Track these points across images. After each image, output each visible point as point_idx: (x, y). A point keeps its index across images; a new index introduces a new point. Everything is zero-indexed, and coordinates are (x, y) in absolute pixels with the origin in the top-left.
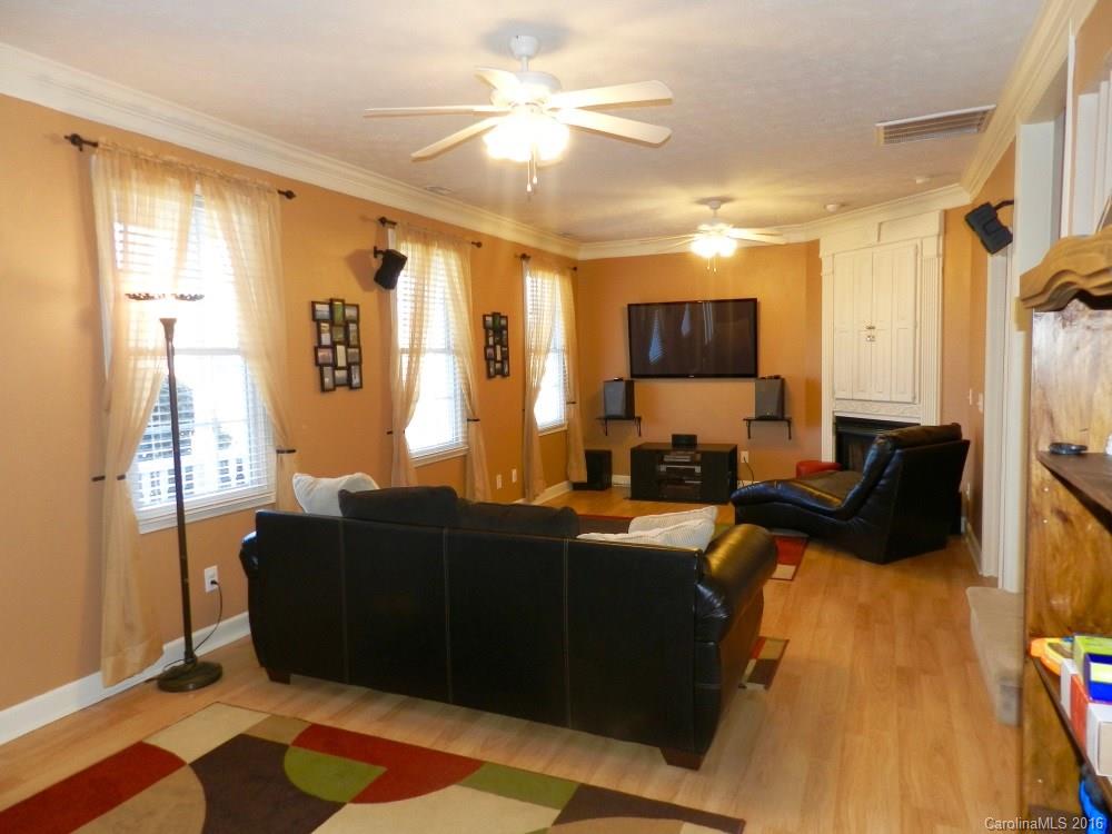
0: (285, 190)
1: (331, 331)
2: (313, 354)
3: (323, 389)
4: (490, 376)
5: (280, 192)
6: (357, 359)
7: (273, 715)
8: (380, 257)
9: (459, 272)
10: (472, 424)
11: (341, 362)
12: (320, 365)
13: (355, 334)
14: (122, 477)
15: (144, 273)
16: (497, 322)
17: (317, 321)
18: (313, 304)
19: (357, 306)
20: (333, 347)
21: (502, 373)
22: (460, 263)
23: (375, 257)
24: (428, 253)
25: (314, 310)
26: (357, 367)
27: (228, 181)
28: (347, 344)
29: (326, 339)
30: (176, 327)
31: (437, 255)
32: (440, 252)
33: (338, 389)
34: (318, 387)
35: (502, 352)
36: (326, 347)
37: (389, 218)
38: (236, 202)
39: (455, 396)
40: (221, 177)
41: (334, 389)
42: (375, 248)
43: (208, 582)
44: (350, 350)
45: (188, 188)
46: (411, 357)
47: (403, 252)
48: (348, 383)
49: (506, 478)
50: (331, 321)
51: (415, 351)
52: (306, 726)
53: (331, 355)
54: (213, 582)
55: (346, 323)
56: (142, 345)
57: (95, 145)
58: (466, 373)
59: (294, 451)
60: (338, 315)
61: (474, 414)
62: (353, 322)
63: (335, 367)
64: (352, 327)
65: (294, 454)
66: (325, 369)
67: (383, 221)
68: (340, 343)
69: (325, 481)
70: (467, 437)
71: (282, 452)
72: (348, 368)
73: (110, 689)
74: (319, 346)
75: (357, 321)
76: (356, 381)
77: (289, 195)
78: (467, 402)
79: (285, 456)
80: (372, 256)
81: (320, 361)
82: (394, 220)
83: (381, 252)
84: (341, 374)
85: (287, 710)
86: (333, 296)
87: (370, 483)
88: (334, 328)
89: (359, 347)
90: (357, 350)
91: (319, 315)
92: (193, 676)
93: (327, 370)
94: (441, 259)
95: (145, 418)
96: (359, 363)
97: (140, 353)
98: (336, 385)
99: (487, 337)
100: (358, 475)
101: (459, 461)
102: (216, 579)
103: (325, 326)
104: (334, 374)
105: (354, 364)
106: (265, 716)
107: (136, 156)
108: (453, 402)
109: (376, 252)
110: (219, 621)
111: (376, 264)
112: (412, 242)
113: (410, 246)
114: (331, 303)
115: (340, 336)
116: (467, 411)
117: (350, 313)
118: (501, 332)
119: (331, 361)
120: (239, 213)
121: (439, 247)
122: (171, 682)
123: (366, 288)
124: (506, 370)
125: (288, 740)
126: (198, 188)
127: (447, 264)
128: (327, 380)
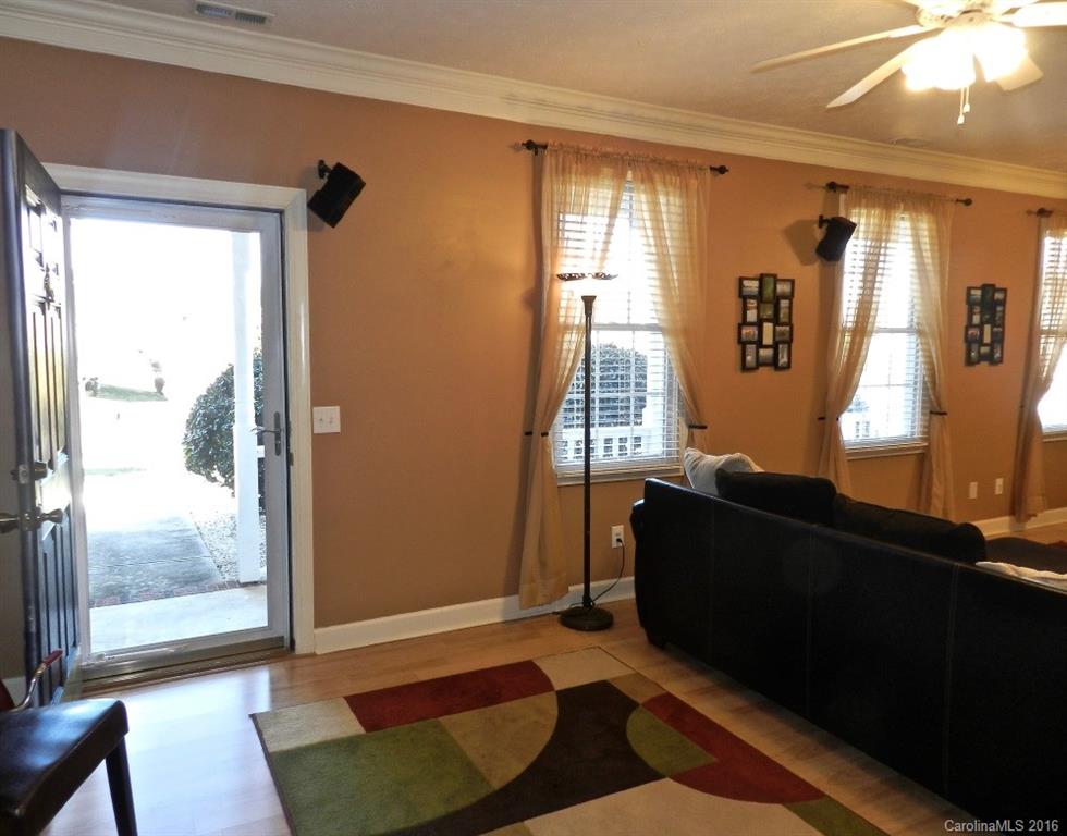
0: (717, 166)
1: (758, 308)
2: (736, 331)
3: (745, 368)
4: (969, 362)
5: (712, 168)
6: (787, 337)
7: (638, 673)
8: (825, 226)
9: (931, 237)
10: (936, 418)
11: (768, 339)
12: (743, 343)
13: (787, 311)
14: (545, 434)
15: (576, 257)
16: (989, 296)
17: (744, 297)
18: (741, 280)
19: (792, 282)
20: (759, 324)
21: (990, 359)
22: (934, 226)
23: (820, 226)
24: (888, 218)
25: (741, 286)
26: (786, 346)
27: (660, 164)
28: (776, 320)
29: (752, 316)
30: (596, 304)
31: (903, 219)
32: (906, 216)
33: (761, 368)
34: (739, 365)
35: (993, 334)
36: (751, 324)
37: (839, 181)
38: (665, 184)
39: (915, 383)
40: (653, 161)
41: (757, 368)
42: (821, 217)
43: (614, 538)
44: (778, 328)
45: (620, 176)
46: (853, 338)
47: (853, 220)
48: (774, 363)
49: (984, 488)
50: (760, 297)
51: (862, 329)
52: (660, 692)
53: (756, 332)
54: (619, 540)
55: (777, 299)
56: (570, 321)
57: (545, 147)
58: (930, 357)
59: (704, 427)
60: (768, 291)
61: (939, 405)
62: (785, 298)
63: (759, 344)
64: (784, 303)
65: (705, 430)
66: (748, 346)
67: (832, 186)
68: (768, 320)
69: (710, 459)
70: (928, 433)
71: (696, 427)
72: (775, 346)
73: (524, 611)
74: (744, 323)
75: (790, 297)
76: (783, 360)
77: (722, 170)
78: (931, 392)
79: (697, 432)
80: (816, 226)
81: (744, 338)
82: (846, 183)
83: (827, 221)
84: (766, 353)
85: (650, 673)
86: (764, 272)
87: (748, 465)
88: (762, 305)
89: (790, 324)
90: (788, 328)
91: (746, 291)
92: (588, 618)
93: (751, 348)
94: (907, 224)
95: (567, 385)
96: (789, 342)
97: (567, 328)
98: (759, 363)
99: (970, 315)
100: (737, 455)
101: (915, 460)
102: (622, 537)
103: (752, 303)
104: (757, 352)
105: (783, 342)
106: (630, 672)
107: (578, 151)
108: (911, 390)
109: (822, 221)
110: (620, 576)
111: (819, 234)
112: (867, 206)
113: (864, 211)
114: (761, 279)
115: (769, 313)
116: (931, 401)
117: (782, 288)
118: (995, 308)
119: (756, 338)
120: (667, 194)
121: (905, 210)
122: (572, 619)
123: (805, 261)
124: (998, 355)
125: (640, 700)
126: (630, 175)
127: (915, 229)
128: (749, 358)
